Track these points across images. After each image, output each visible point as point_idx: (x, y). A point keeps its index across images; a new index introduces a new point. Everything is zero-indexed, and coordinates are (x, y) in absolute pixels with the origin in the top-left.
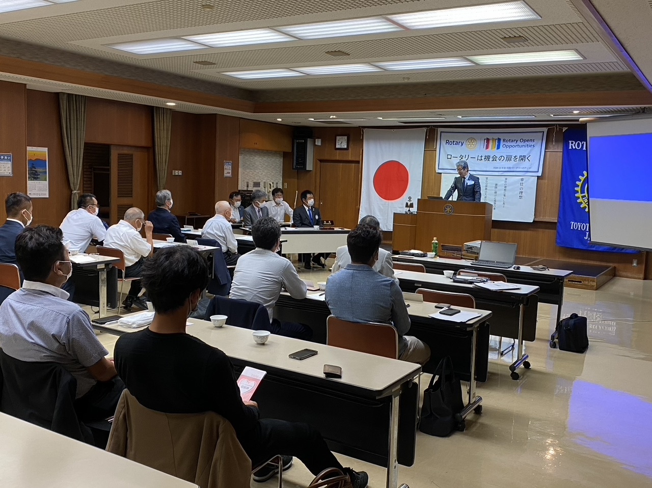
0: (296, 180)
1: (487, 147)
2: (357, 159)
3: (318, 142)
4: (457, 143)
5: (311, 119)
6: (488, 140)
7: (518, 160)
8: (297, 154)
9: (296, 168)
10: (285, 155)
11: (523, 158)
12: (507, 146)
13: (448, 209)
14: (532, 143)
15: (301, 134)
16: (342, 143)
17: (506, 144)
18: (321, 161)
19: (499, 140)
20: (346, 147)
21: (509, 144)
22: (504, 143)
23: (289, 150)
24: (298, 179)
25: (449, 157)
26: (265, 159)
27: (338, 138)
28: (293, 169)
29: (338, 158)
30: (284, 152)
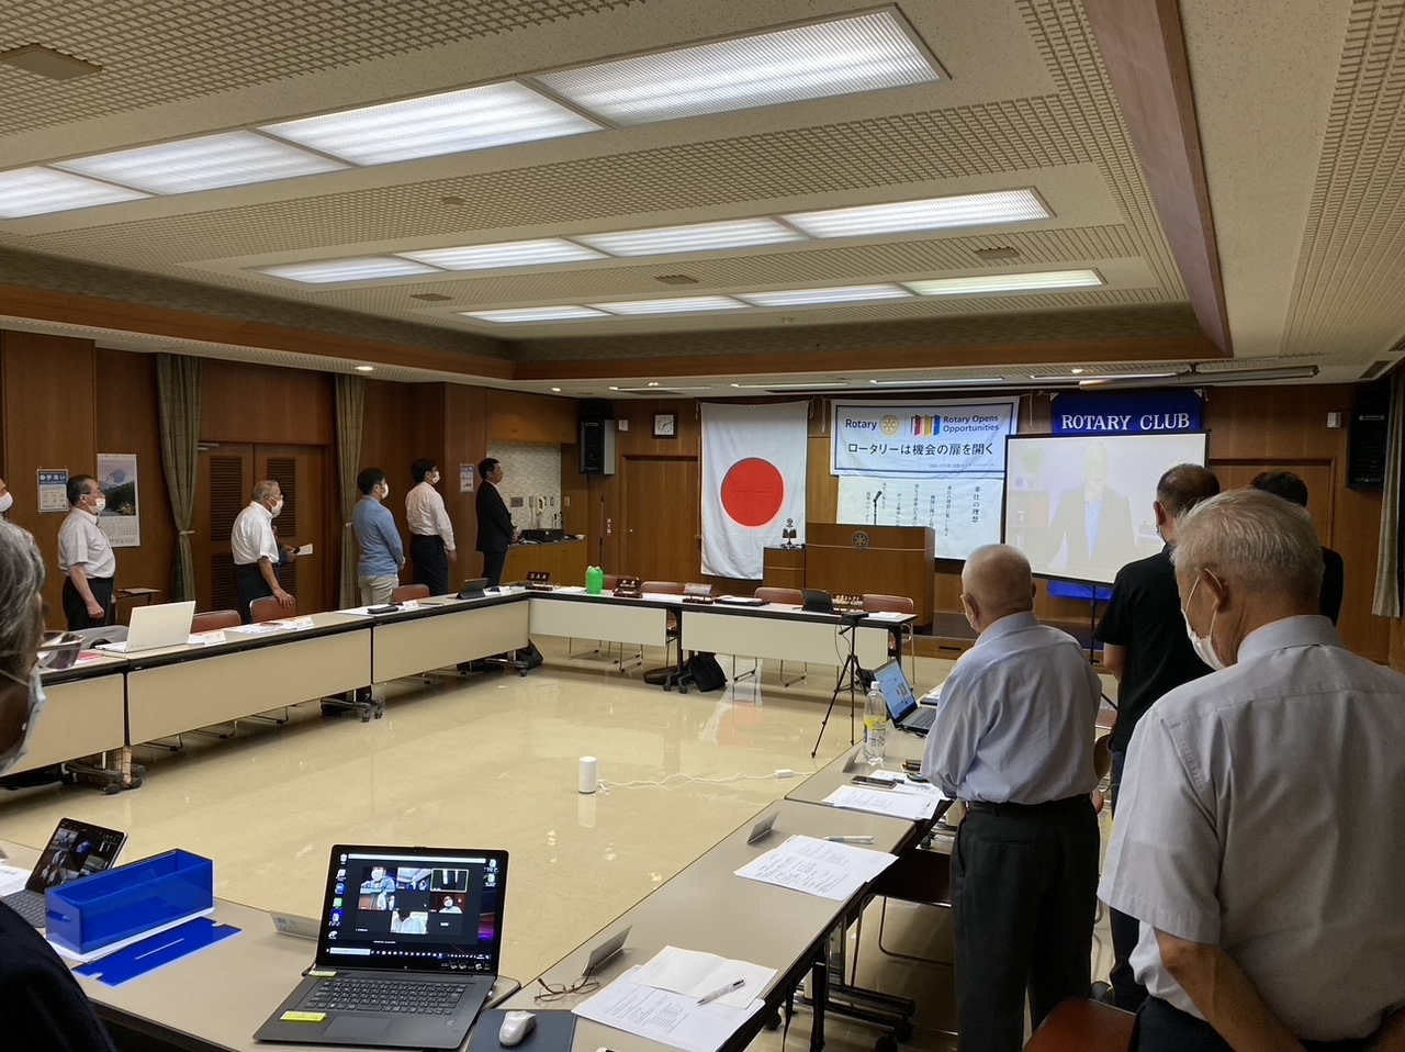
0: (586, 492)
1: (917, 432)
2: (693, 454)
3: (624, 426)
4: (865, 425)
5: (613, 388)
6: (918, 419)
7: (970, 451)
8: (587, 447)
9: (586, 472)
10: (565, 450)
11: (979, 449)
12: (951, 430)
13: (860, 540)
14: (995, 424)
15: (594, 413)
16: (664, 427)
17: (950, 425)
18: (629, 458)
19: (937, 418)
20: (672, 433)
21: (954, 425)
22: (946, 424)
23: (571, 439)
24: (589, 489)
25: (853, 448)
26: (529, 457)
27: (657, 417)
28: (580, 472)
29: (658, 452)
30: (562, 444)
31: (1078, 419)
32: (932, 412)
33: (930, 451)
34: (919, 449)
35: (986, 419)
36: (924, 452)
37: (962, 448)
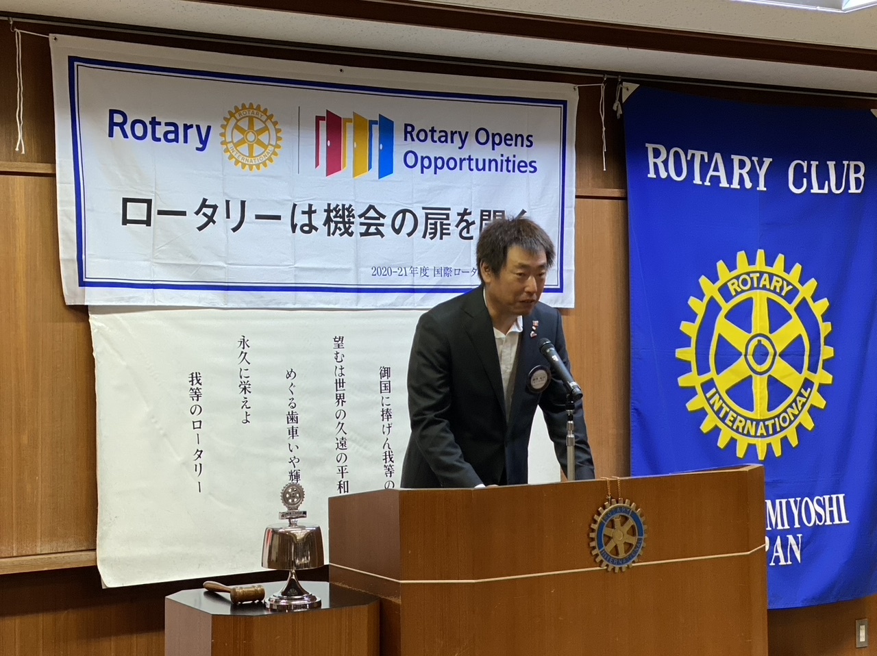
1: (334, 165)
6: (334, 125)
12: (423, 164)
14: (523, 154)
19: (386, 127)
21: (429, 151)
22: (409, 146)
31: (677, 155)
32: (372, 107)
33: (372, 227)
34: (339, 219)
35: (507, 139)
36: (357, 228)
37: (454, 219)
